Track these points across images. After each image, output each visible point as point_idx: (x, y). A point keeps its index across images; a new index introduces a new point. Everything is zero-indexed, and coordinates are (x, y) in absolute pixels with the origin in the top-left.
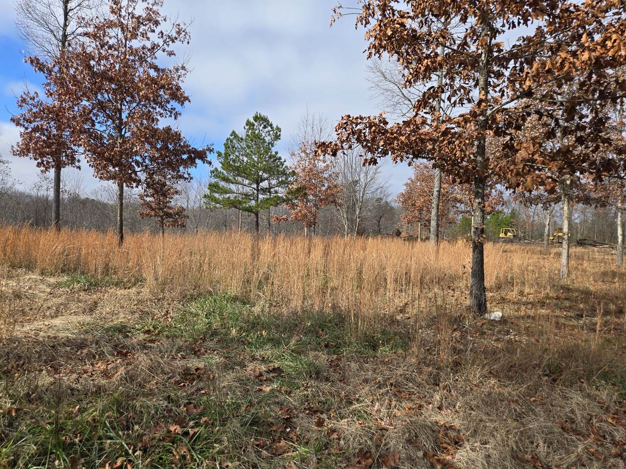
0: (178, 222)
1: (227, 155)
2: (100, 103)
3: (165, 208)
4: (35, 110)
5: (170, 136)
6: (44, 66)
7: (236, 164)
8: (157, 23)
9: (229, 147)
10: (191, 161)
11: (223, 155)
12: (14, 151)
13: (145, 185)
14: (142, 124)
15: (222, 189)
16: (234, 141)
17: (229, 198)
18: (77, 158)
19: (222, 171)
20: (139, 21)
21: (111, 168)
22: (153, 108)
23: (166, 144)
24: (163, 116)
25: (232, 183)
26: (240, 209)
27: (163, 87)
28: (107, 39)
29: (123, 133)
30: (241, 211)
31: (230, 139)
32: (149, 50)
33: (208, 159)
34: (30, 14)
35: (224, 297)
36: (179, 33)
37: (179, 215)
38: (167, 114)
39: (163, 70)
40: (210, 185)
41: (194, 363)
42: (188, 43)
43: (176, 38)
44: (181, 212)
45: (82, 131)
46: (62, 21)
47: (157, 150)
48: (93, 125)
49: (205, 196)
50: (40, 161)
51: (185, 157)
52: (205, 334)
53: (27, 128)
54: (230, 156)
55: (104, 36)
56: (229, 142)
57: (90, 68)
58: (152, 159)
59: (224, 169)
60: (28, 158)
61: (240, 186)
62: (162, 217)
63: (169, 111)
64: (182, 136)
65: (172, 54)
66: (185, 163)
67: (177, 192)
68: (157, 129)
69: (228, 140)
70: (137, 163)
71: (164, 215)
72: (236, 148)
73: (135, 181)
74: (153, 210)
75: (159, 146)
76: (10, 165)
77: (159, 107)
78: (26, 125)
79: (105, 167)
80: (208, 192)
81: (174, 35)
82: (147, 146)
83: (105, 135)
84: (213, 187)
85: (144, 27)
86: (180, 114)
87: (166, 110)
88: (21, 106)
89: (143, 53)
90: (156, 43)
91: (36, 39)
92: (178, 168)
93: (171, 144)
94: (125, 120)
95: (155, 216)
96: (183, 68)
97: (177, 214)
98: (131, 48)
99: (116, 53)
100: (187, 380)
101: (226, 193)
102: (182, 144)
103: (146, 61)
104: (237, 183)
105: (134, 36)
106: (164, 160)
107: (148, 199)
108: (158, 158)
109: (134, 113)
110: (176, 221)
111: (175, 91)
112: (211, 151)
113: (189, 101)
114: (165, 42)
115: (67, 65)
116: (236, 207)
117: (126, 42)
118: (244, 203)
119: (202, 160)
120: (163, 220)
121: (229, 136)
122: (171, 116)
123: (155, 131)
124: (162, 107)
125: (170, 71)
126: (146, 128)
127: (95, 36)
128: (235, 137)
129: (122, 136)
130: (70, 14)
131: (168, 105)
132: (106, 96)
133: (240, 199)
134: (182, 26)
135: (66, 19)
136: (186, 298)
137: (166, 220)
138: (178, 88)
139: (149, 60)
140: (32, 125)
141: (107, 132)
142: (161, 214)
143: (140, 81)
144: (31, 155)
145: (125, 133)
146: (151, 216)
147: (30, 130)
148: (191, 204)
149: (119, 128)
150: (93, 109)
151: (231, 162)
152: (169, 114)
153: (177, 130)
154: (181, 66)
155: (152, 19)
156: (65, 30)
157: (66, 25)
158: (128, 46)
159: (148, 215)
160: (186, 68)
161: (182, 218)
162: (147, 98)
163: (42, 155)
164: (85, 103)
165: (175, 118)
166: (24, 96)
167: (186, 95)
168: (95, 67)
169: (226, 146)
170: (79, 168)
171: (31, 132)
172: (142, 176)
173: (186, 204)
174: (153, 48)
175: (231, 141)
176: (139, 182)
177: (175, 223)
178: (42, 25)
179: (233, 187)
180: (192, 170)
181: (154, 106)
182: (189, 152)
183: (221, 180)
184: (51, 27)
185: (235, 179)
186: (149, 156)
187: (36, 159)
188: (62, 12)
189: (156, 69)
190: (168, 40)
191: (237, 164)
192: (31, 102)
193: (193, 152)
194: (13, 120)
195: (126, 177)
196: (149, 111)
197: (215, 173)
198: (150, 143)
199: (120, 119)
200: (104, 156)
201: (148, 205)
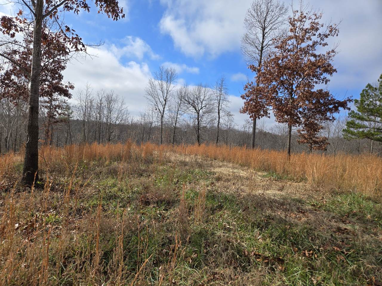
0: (322, 147)
1: (362, 101)
2: (282, 81)
3: (314, 138)
4: (251, 90)
5: (322, 94)
6: (256, 68)
7: (370, 107)
8: (317, 29)
9: (364, 96)
10: (336, 109)
11: (360, 102)
12: (241, 111)
13: (303, 125)
14: (304, 90)
15: (357, 125)
16: (369, 91)
17: (363, 131)
18: (268, 112)
19: (358, 112)
20: (306, 31)
21: (286, 117)
22: (312, 80)
23: (319, 100)
24: (317, 83)
25: (366, 121)
26: (372, 139)
27: (319, 66)
28: (287, 47)
29: (293, 97)
30: (372, 141)
31: (365, 90)
32: (311, 47)
33: (348, 106)
34: (247, 41)
35: (360, 196)
36: (331, 31)
37: (323, 143)
38: (320, 81)
39: (319, 56)
40: (348, 123)
41: (343, 226)
42: (337, 35)
43: (329, 35)
44: (324, 141)
45: (272, 98)
46: (261, 41)
47: (313, 104)
48: (277, 94)
49: (344, 130)
50: (251, 115)
51: (331, 107)
52: (349, 213)
53: (247, 100)
54: (365, 102)
55: (286, 45)
56: (365, 92)
57: (278, 64)
58: (309, 110)
59: (359, 111)
60: (246, 114)
61: (372, 122)
62: (311, 143)
63: (322, 80)
64: (330, 93)
65: (326, 45)
66: (330, 110)
67: (322, 128)
68: (314, 92)
69: (364, 90)
70: (300, 113)
71: (313, 143)
72: (370, 96)
73: (298, 122)
74: (306, 139)
75: (314, 102)
76: (233, 117)
77: (316, 78)
78: (247, 98)
79: (282, 116)
80: (345, 127)
81: (328, 32)
82: (307, 102)
83: (283, 99)
84: (350, 124)
85: (309, 34)
86: (329, 81)
87: (320, 79)
88: (245, 90)
89: (308, 49)
90: (316, 41)
91: (249, 53)
92: (326, 114)
93: (322, 100)
94: (295, 89)
95: (307, 143)
96: (333, 51)
97: (322, 142)
98: (300, 48)
99: (292, 53)
100: (340, 232)
101: (360, 128)
102: (330, 99)
103: (309, 53)
104: (370, 120)
105: (303, 41)
106: (317, 109)
107: (303, 132)
108: (313, 109)
109: (300, 84)
110: (321, 146)
111: (327, 67)
112: (350, 101)
113: (336, 72)
114: (321, 39)
115: (267, 66)
116: (369, 138)
117: (298, 46)
118: (376, 135)
119: (343, 107)
120: (312, 145)
121: (364, 88)
122: (323, 83)
123: (313, 93)
124: (318, 78)
125: (324, 55)
126: (307, 92)
127: (281, 47)
128: (370, 88)
129: (292, 98)
130: (266, 35)
131: (321, 76)
132: (285, 77)
133: (373, 132)
134: (333, 26)
135: (263, 38)
136: (334, 193)
137: (314, 145)
138: (329, 65)
139: (311, 52)
140: (250, 98)
141: (284, 97)
142: (311, 142)
143: (305, 66)
144: (248, 112)
145: (294, 96)
146: (305, 143)
147: (248, 100)
148: (331, 135)
149: (291, 94)
150: (278, 85)
151: (366, 107)
152: (322, 81)
153: (327, 91)
154: (331, 50)
155: (314, 28)
156: (262, 44)
157: (263, 42)
158: (299, 47)
159: (303, 142)
160: (335, 51)
161: (325, 144)
162: (309, 75)
163: (252, 112)
164: (274, 83)
165: (326, 83)
166: (247, 85)
167: (334, 68)
168: (281, 64)
169: (362, 95)
170: (269, 117)
171: (249, 101)
172: (302, 120)
173: (327, 135)
174: (314, 45)
175: (367, 91)
176: (300, 123)
177: (320, 148)
178: (252, 45)
179: (366, 123)
180: (335, 115)
181: (312, 78)
182: (334, 103)
183: (357, 119)
184: (256, 45)
185: (368, 118)
186: (308, 108)
187: (250, 114)
188: (261, 35)
189: (315, 56)
190: (323, 37)
191: (372, 107)
192: (250, 87)
193: (337, 103)
194: (242, 97)
195: (294, 121)
196: (309, 82)
197: (352, 114)
198: (309, 101)
199: (292, 89)
200: (283, 110)
201: (303, 136)
